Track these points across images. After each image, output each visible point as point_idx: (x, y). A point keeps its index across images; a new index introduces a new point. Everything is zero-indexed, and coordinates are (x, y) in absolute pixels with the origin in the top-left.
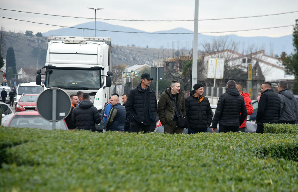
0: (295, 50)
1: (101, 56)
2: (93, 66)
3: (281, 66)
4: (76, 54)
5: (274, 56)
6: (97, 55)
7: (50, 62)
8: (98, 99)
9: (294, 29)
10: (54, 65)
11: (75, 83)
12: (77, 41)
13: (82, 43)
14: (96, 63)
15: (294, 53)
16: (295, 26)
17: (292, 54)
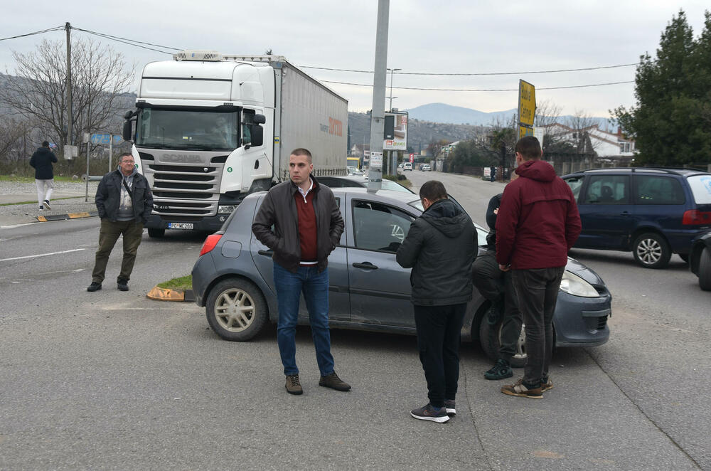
0: (638, 104)
1: (241, 84)
2: (221, 103)
3: (616, 142)
4: (192, 79)
5: (609, 131)
6: (231, 81)
7: (142, 95)
8: (230, 170)
9: (638, 70)
10: (148, 101)
11: (187, 138)
12: (199, 55)
13: (209, 59)
14: (228, 97)
15: (636, 107)
16: (639, 65)
17: (633, 108)
